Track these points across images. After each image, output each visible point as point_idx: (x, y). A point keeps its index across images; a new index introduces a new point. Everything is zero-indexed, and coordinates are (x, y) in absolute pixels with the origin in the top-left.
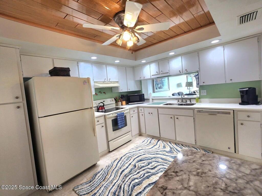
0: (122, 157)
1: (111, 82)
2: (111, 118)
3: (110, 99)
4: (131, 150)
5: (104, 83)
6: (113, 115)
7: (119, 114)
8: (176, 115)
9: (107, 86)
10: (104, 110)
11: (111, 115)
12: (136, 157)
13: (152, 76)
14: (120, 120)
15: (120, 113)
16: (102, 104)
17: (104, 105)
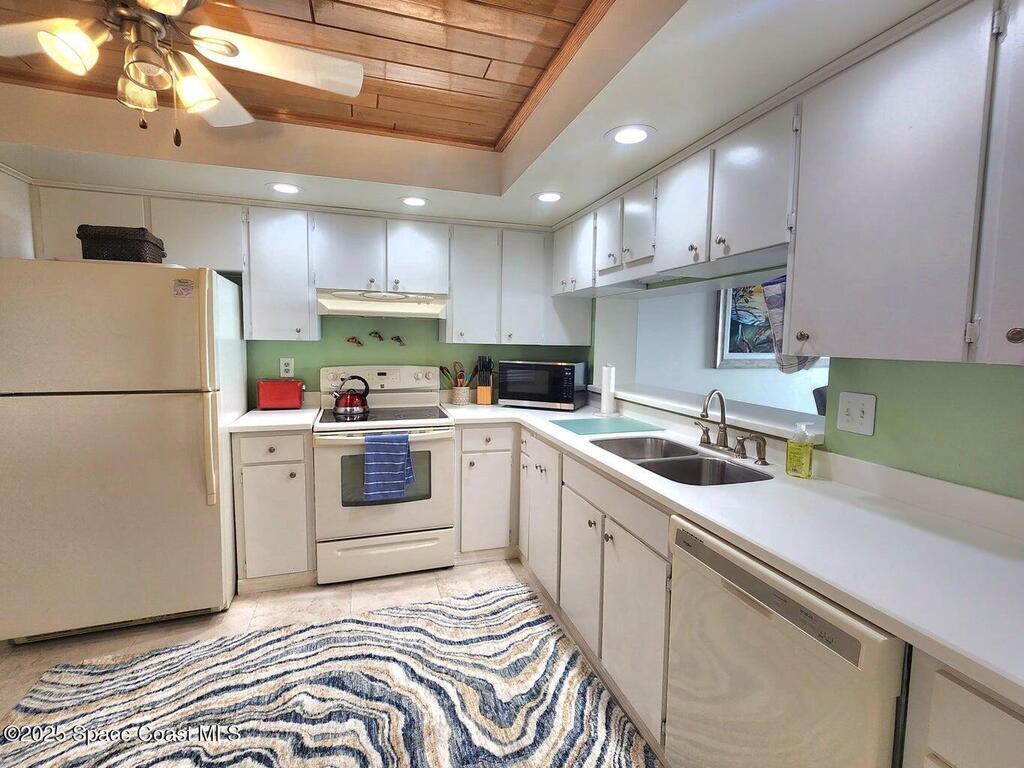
0: (313, 627)
1: (405, 297)
2: (340, 446)
3: (416, 369)
4: (383, 612)
5: (365, 295)
6: (352, 435)
7: (387, 440)
8: (613, 520)
9: (385, 313)
10: (357, 409)
11: (341, 437)
12: (337, 653)
13: (598, 279)
14: (378, 468)
15: (393, 433)
16: (359, 386)
17: (367, 390)
